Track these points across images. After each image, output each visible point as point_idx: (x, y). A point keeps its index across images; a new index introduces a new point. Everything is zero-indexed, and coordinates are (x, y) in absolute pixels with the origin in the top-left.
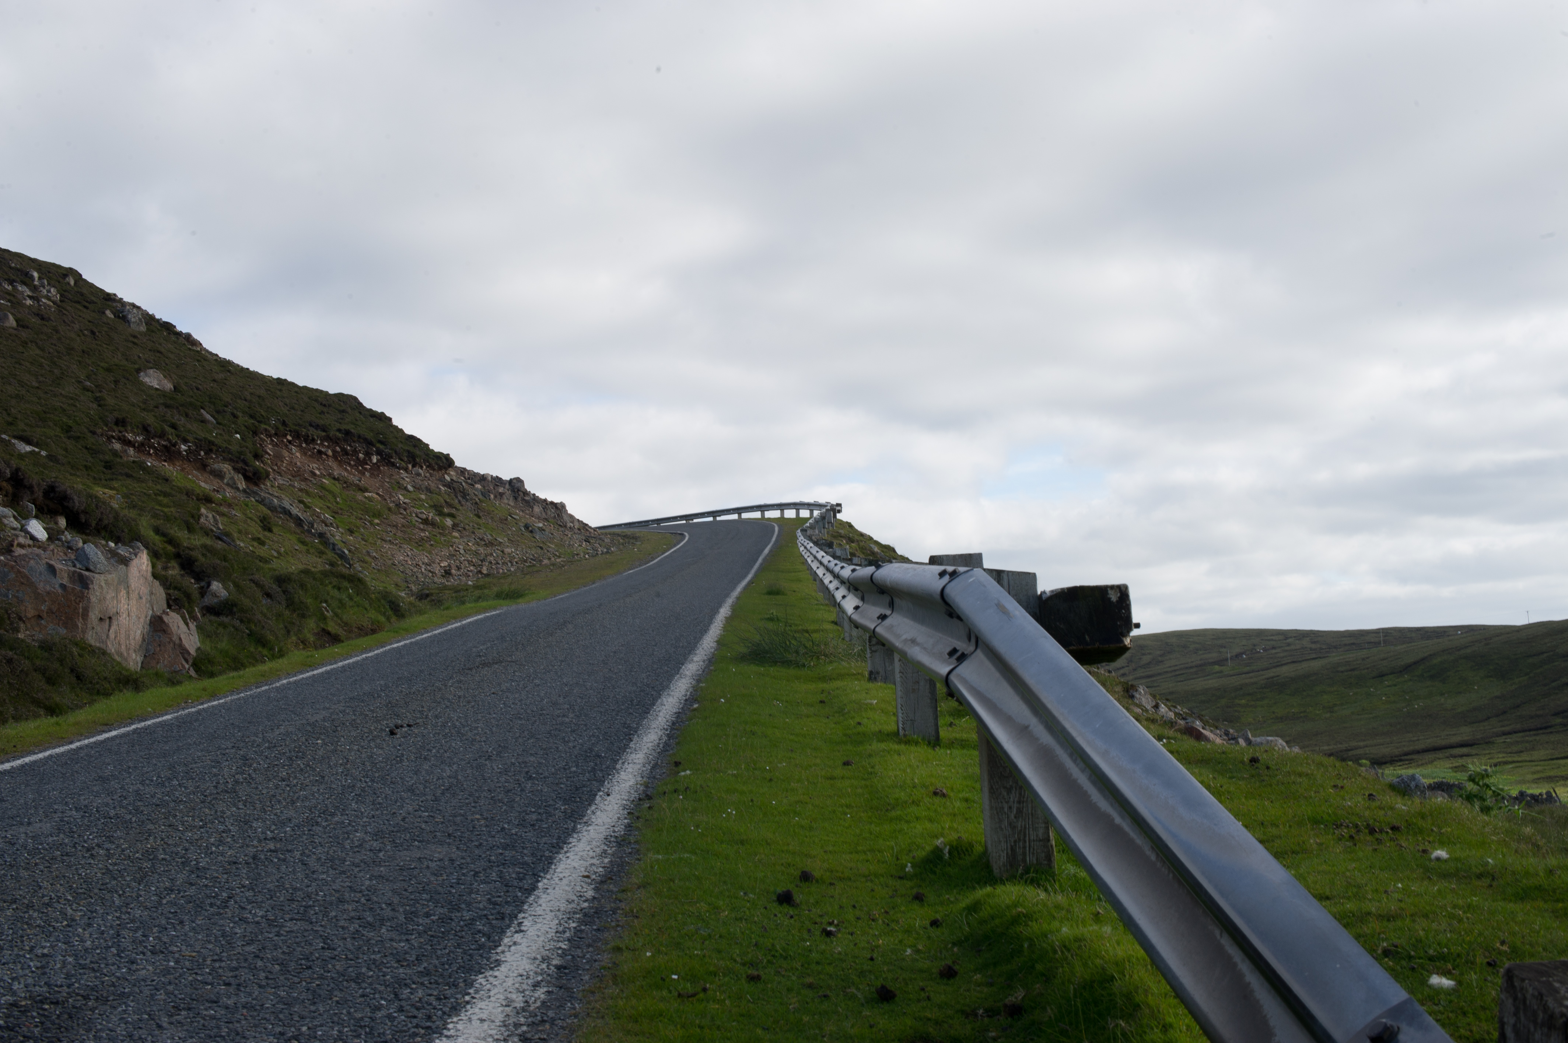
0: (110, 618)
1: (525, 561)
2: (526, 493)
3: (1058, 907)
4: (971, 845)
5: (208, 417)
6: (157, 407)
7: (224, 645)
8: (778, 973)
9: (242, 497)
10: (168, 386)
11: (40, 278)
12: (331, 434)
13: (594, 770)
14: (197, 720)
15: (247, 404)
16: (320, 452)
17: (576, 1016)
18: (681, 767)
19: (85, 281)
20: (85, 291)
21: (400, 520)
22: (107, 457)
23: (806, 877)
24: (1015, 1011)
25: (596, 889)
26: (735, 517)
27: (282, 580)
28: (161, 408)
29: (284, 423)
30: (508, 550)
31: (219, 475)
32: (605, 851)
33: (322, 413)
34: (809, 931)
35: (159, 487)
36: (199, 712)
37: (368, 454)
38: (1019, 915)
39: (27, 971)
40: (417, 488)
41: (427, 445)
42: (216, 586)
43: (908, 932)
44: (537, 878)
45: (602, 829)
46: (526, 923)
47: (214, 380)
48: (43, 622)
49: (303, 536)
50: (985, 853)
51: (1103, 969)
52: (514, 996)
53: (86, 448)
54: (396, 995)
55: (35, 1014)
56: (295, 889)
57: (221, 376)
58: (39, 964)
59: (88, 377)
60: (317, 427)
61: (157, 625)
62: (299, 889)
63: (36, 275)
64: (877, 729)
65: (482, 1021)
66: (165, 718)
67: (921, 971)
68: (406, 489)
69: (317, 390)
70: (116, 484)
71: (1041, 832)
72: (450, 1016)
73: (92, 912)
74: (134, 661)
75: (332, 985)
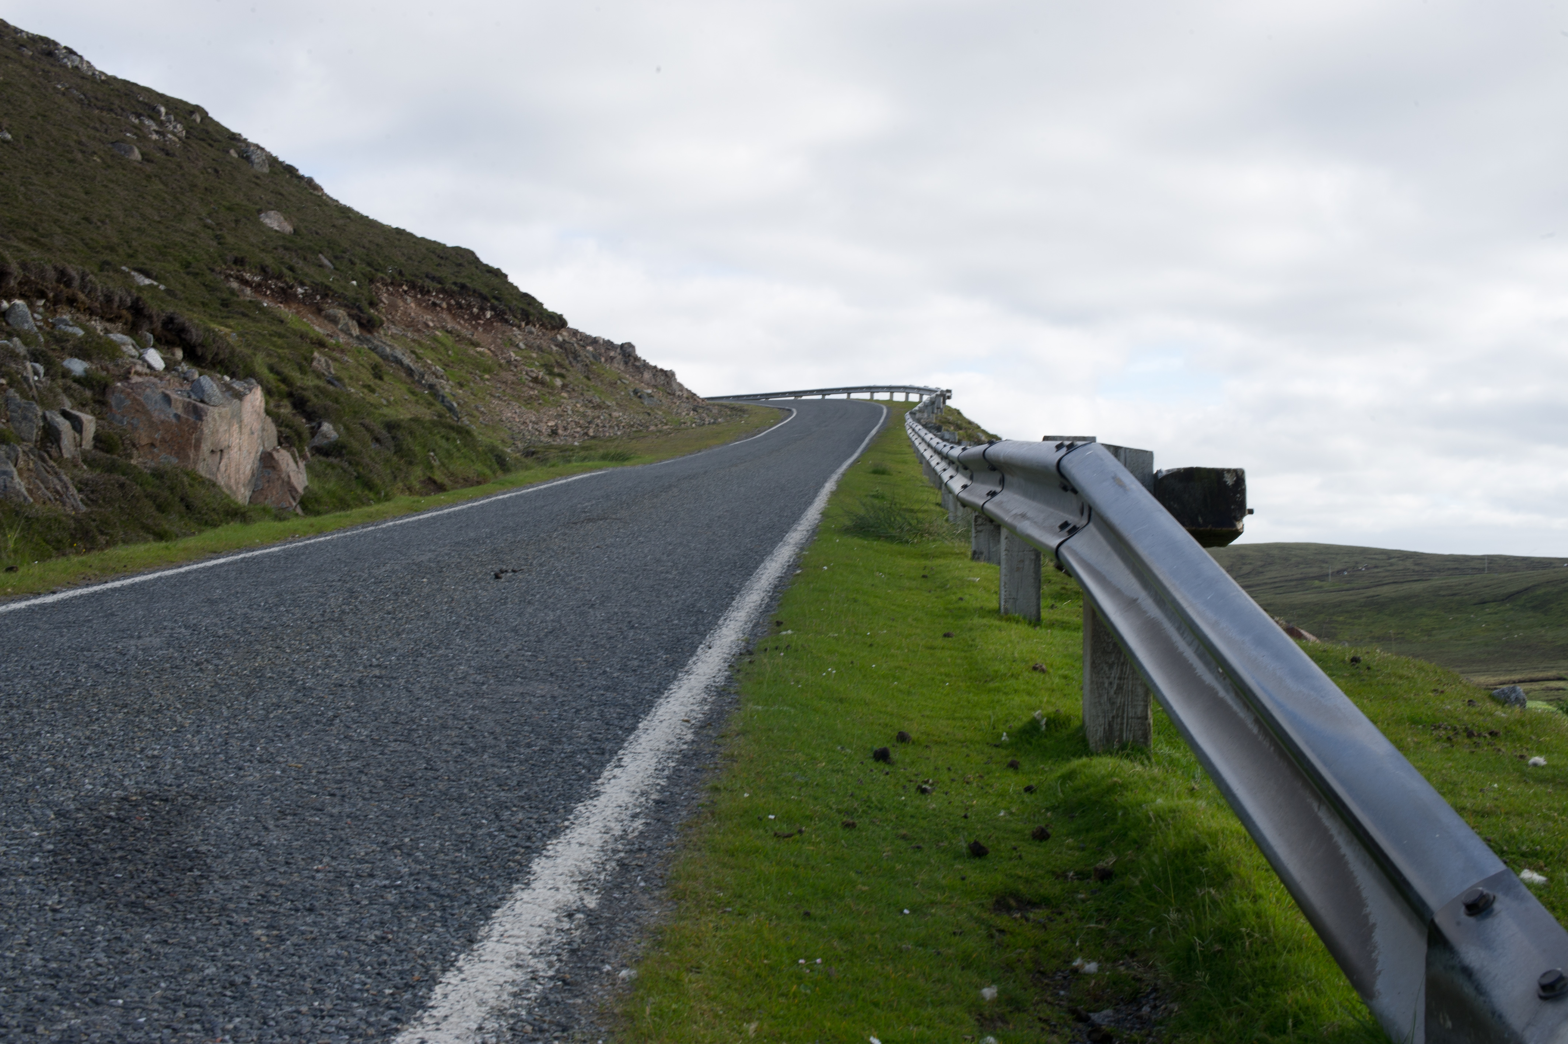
0: (222, 451)
1: (632, 426)
2: (637, 359)
3: (1154, 780)
4: (1068, 719)
5: (326, 262)
6: (276, 249)
7: (331, 485)
8: (872, 823)
9: (355, 343)
10: (288, 228)
11: (167, 114)
12: (447, 286)
13: (695, 624)
14: (303, 554)
15: (365, 251)
16: (434, 304)
17: (673, 847)
18: (782, 627)
19: (211, 119)
20: (210, 129)
21: (509, 377)
22: (224, 296)
23: (902, 738)
24: (1105, 875)
25: (694, 733)
26: (844, 396)
27: (392, 426)
28: (280, 250)
29: (401, 273)
30: (615, 414)
31: (334, 320)
32: (705, 700)
33: (439, 265)
34: (904, 787)
35: (274, 328)
36: (306, 546)
37: (482, 309)
38: (1115, 784)
39: (138, 770)
40: (529, 347)
41: (541, 304)
42: (326, 427)
43: (1002, 795)
44: (637, 719)
45: (703, 679)
46: (626, 759)
47: (334, 226)
48: (156, 450)
49: (413, 386)
50: (1082, 727)
51: (1196, 838)
52: (612, 825)
53: (204, 285)
54: (497, 816)
55: (145, 808)
56: (399, 713)
57: (341, 222)
58: (149, 764)
59: (210, 215)
60: (433, 279)
61: (267, 461)
62: (404, 714)
63: (163, 110)
64: (978, 605)
65: (581, 845)
66: (272, 550)
67: (1014, 831)
68: (517, 346)
69: (435, 242)
70: (232, 322)
71: (1139, 710)
72: (549, 838)
73: (201, 721)
74: (242, 495)
75: (434, 803)
